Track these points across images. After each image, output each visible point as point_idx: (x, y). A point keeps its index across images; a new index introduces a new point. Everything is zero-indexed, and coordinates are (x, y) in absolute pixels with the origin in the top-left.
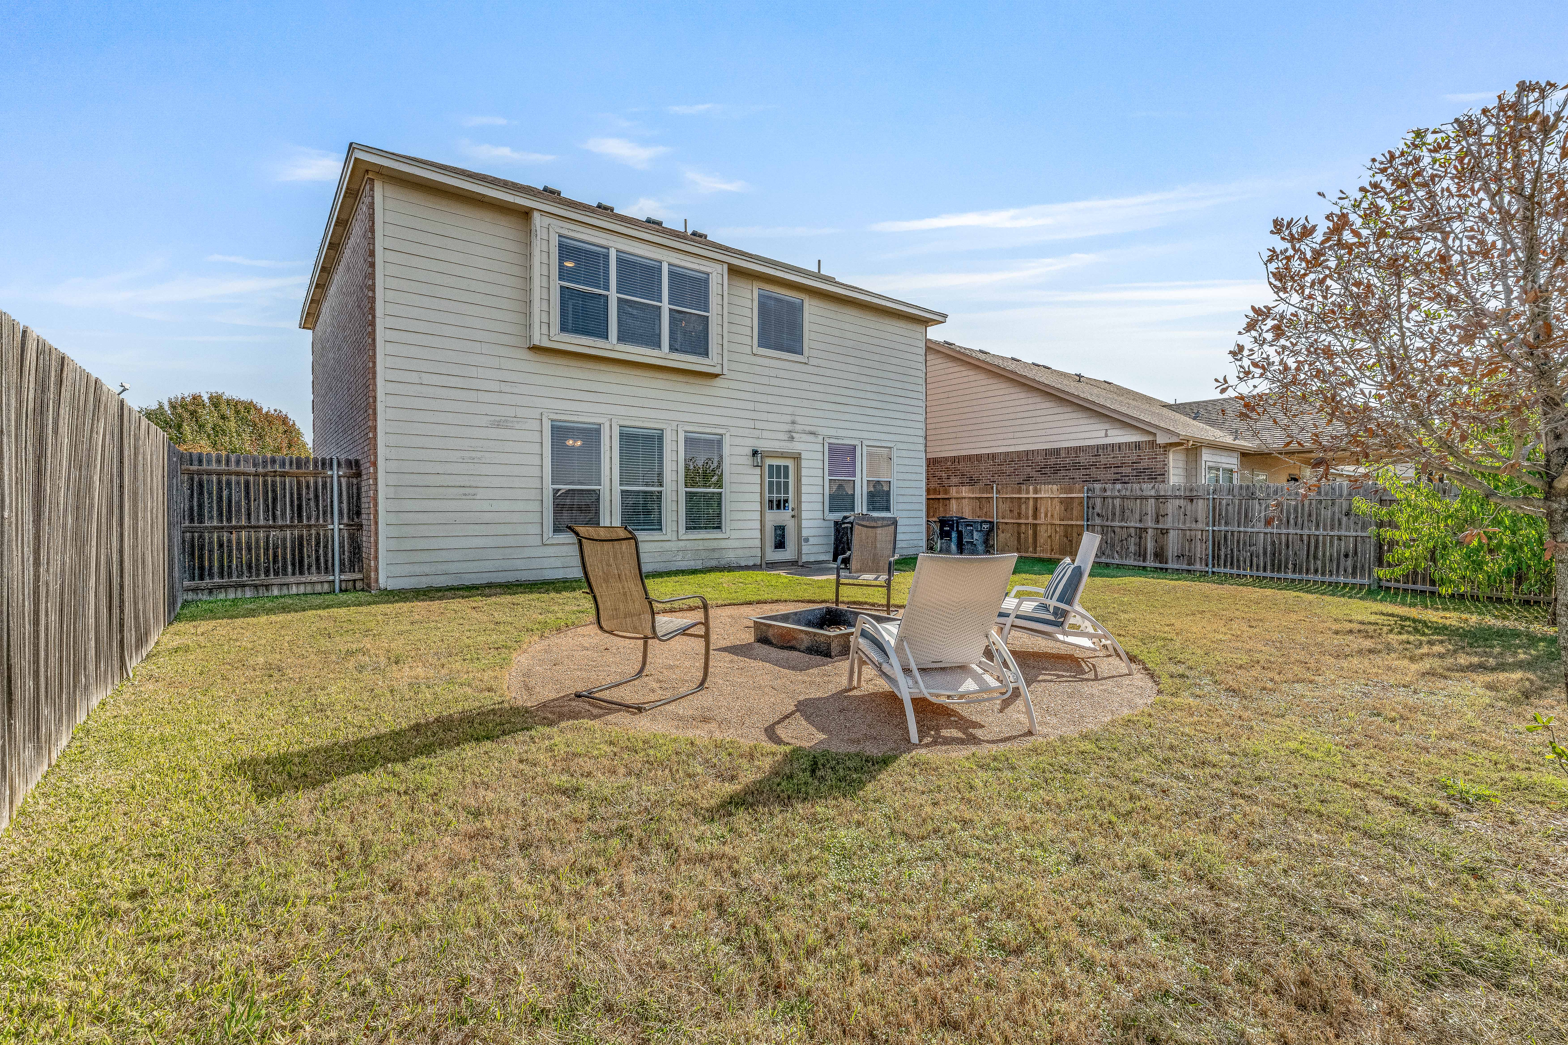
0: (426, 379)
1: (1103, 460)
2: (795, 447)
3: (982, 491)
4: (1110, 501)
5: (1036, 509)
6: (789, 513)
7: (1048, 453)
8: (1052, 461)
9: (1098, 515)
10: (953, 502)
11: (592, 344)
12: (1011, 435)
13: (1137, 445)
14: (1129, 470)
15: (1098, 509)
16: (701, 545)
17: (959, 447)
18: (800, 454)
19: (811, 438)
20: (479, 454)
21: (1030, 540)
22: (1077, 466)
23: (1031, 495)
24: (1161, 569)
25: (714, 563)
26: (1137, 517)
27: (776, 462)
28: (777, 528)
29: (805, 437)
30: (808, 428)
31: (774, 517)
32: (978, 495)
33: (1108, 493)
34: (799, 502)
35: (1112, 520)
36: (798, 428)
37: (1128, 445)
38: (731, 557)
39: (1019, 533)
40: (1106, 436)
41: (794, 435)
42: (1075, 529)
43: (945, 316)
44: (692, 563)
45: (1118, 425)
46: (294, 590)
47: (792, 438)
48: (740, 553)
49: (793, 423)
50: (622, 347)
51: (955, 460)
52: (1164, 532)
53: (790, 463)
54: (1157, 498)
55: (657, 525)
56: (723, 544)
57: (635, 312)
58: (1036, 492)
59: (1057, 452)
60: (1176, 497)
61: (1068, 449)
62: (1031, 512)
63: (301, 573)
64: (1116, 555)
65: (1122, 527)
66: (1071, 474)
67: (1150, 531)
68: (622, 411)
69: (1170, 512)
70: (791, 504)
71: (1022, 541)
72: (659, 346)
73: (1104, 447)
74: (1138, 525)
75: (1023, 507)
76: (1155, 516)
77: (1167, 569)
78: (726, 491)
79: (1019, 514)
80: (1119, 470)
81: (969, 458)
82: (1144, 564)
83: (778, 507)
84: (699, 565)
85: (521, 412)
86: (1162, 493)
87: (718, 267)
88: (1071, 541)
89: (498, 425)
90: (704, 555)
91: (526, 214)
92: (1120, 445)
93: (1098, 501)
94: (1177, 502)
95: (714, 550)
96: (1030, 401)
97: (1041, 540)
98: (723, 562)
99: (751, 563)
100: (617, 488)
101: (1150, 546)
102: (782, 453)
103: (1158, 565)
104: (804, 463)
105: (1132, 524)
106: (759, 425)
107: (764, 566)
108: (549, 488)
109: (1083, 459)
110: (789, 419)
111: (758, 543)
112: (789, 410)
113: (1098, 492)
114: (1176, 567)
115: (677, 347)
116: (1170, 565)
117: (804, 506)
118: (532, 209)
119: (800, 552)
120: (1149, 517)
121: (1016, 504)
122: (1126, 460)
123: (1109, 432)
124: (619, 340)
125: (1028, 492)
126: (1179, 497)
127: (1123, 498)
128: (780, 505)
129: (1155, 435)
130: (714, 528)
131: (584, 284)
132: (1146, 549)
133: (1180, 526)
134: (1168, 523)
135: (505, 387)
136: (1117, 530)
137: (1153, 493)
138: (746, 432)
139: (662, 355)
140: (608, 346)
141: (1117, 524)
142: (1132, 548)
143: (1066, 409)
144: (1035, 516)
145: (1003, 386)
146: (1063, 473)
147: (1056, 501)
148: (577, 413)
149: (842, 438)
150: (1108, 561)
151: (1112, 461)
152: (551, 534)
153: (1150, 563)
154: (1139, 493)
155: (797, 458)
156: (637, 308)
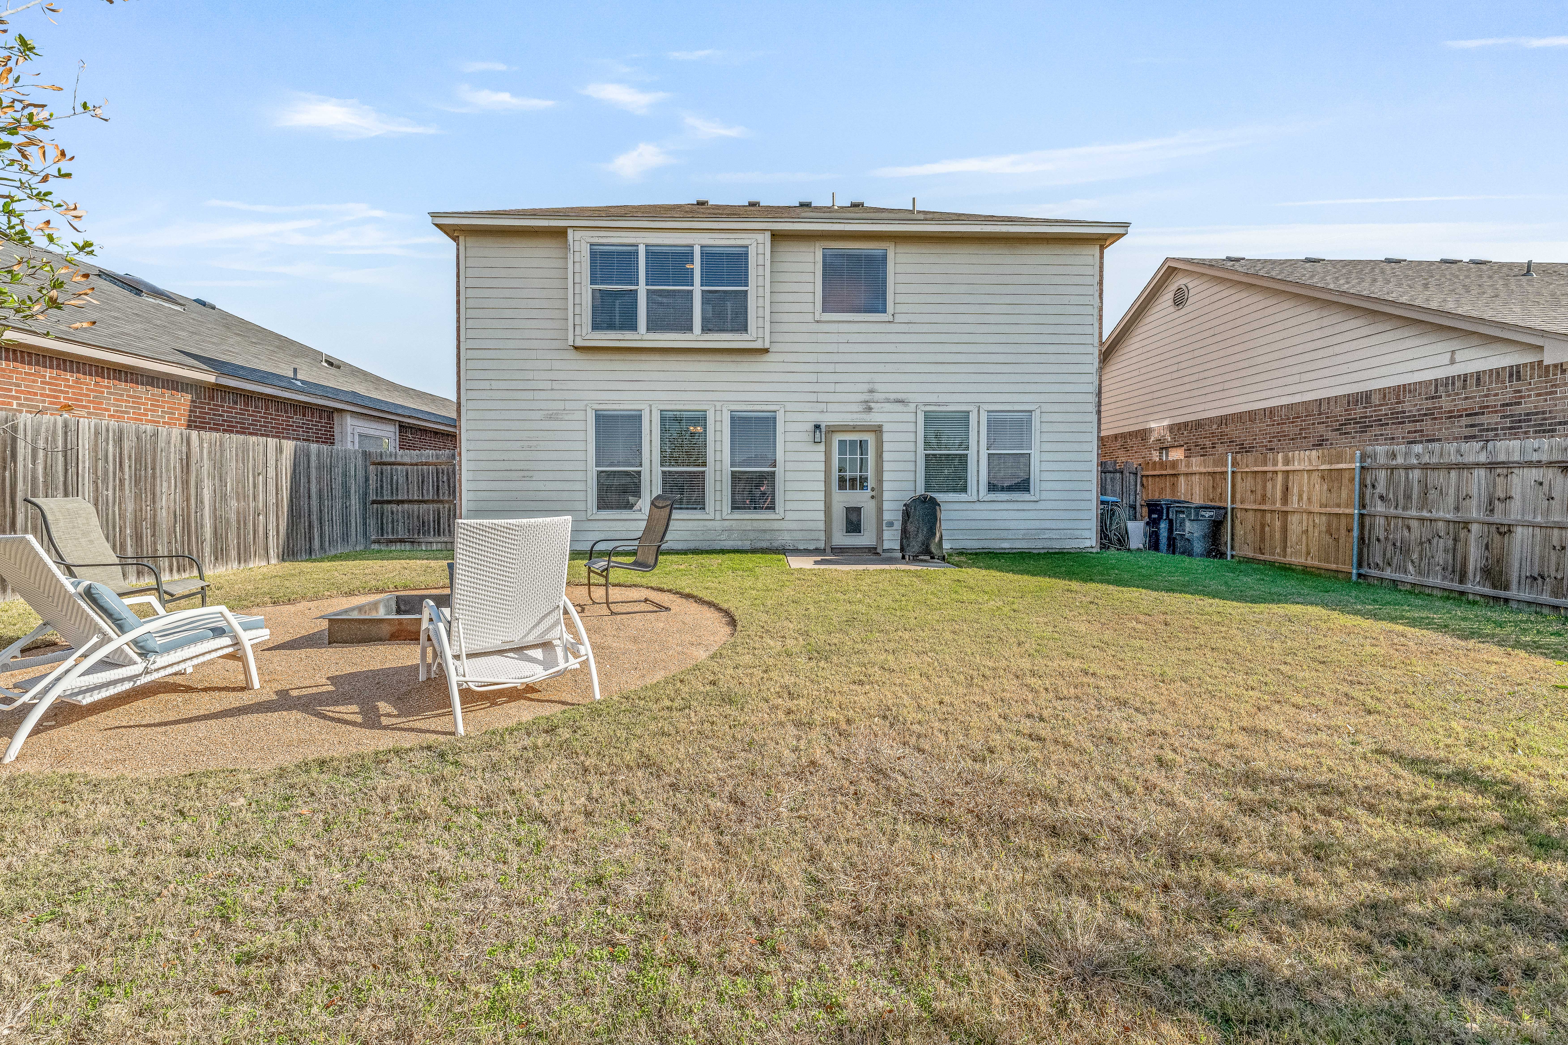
0: (495, 385)
1: (1445, 403)
2: (874, 418)
3: (1215, 464)
4: (1402, 473)
5: (1286, 489)
6: (868, 493)
7: (1354, 400)
8: (1358, 411)
9: (1381, 497)
10: (1182, 479)
11: (620, 337)
12: (1296, 378)
13: (1515, 373)
14: (1496, 419)
15: (1381, 489)
16: (748, 526)
17: (1226, 402)
18: (880, 426)
19: (899, 407)
20: (535, 443)
21: (1278, 535)
22: (1398, 417)
23: (1280, 467)
24: (1496, 599)
25: (764, 545)
26: (1451, 500)
27: (848, 437)
28: (849, 510)
29: (888, 407)
30: (892, 396)
31: (843, 499)
32: (1210, 470)
33: (1400, 460)
34: (880, 481)
35: (1405, 508)
36: (877, 396)
37: (1497, 373)
38: (785, 539)
39: (1263, 526)
40: (1453, 362)
41: (872, 405)
42: (1343, 521)
43: (1126, 225)
44: (740, 543)
45: (1475, 341)
46: (434, 547)
47: (869, 409)
48: (799, 535)
49: (871, 391)
50: (652, 336)
51: (1223, 420)
52: (1505, 530)
53: (870, 438)
54: (1491, 466)
55: (699, 504)
56: (776, 525)
57: (665, 300)
58: (1287, 462)
59: (1366, 397)
60: (1530, 464)
61: (1384, 392)
62: (1279, 494)
63: (439, 535)
64: (1410, 568)
65: (1422, 520)
66: (1388, 431)
67: (1474, 528)
68: (664, 396)
69: (1516, 492)
70: (871, 483)
71: (1267, 535)
72: (690, 329)
73: (1449, 381)
74: (1450, 516)
75: (1269, 485)
76: (1484, 499)
77: (1506, 600)
78: (779, 470)
79: (1264, 496)
80: (1478, 420)
81: (1238, 417)
82: (1462, 588)
83: (853, 487)
84: (747, 545)
85: (569, 405)
86: (1502, 458)
87: (760, 237)
88: (1337, 540)
89: (550, 418)
90: (752, 535)
91: (560, 234)
92: (1478, 377)
93: (1382, 475)
94: (1534, 474)
95: (765, 531)
96: (1326, 322)
97: (1292, 538)
98: (776, 544)
99: (812, 547)
100: (658, 470)
101: (1475, 557)
102: (854, 427)
103: (1488, 590)
104: (886, 437)
105: (1441, 514)
106: (822, 397)
107: (828, 550)
108: (593, 470)
109: (1410, 406)
110: (866, 387)
111: (821, 526)
112: (867, 377)
113: (1382, 460)
114: (1526, 596)
115: (710, 326)
116: (1513, 593)
117: (886, 486)
118: (566, 228)
119: (880, 538)
120: (1474, 502)
121: (1259, 480)
122: (1491, 401)
123: (1458, 357)
124: (648, 329)
125: (1275, 464)
126: (1538, 464)
127: (1425, 467)
128: (857, 483)
129: (1541, 348)
130: (767, 508)
131: (617, 284)
132: (1465, 559)
133: (1539, 519)
134: (1514, 512)
135: (556, 385)
136: (1414, 524)
137: (1482, 458)
138: (807, 407)
139: (696, 337)
140: (636, 337)
141: (1413, 513)
142: (1440, 557)
143: (1380, 327)
144: (1285, 500)
145: (1286, 305)
146: (1376, 430)
147: (1315, 477)
148: (619, 402)
149: (946, 404)
150: (1396, 576)
151: (1462, 404)
152: (595, 511)
153: (1475, 586)
154: (1454, 459)
155: (878, 430)
156: (666, 297)
